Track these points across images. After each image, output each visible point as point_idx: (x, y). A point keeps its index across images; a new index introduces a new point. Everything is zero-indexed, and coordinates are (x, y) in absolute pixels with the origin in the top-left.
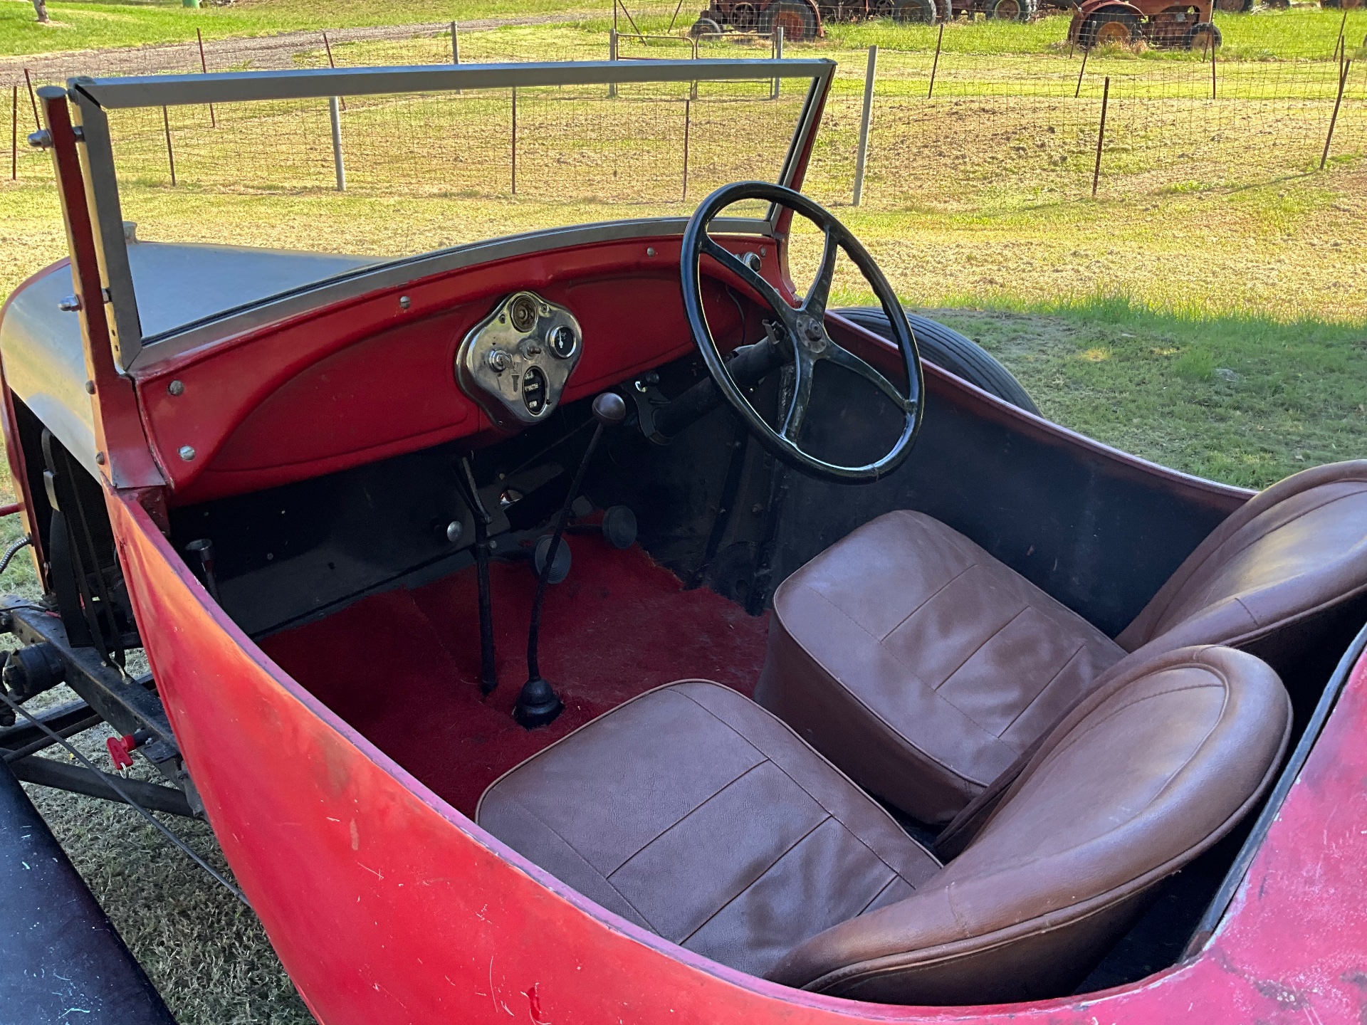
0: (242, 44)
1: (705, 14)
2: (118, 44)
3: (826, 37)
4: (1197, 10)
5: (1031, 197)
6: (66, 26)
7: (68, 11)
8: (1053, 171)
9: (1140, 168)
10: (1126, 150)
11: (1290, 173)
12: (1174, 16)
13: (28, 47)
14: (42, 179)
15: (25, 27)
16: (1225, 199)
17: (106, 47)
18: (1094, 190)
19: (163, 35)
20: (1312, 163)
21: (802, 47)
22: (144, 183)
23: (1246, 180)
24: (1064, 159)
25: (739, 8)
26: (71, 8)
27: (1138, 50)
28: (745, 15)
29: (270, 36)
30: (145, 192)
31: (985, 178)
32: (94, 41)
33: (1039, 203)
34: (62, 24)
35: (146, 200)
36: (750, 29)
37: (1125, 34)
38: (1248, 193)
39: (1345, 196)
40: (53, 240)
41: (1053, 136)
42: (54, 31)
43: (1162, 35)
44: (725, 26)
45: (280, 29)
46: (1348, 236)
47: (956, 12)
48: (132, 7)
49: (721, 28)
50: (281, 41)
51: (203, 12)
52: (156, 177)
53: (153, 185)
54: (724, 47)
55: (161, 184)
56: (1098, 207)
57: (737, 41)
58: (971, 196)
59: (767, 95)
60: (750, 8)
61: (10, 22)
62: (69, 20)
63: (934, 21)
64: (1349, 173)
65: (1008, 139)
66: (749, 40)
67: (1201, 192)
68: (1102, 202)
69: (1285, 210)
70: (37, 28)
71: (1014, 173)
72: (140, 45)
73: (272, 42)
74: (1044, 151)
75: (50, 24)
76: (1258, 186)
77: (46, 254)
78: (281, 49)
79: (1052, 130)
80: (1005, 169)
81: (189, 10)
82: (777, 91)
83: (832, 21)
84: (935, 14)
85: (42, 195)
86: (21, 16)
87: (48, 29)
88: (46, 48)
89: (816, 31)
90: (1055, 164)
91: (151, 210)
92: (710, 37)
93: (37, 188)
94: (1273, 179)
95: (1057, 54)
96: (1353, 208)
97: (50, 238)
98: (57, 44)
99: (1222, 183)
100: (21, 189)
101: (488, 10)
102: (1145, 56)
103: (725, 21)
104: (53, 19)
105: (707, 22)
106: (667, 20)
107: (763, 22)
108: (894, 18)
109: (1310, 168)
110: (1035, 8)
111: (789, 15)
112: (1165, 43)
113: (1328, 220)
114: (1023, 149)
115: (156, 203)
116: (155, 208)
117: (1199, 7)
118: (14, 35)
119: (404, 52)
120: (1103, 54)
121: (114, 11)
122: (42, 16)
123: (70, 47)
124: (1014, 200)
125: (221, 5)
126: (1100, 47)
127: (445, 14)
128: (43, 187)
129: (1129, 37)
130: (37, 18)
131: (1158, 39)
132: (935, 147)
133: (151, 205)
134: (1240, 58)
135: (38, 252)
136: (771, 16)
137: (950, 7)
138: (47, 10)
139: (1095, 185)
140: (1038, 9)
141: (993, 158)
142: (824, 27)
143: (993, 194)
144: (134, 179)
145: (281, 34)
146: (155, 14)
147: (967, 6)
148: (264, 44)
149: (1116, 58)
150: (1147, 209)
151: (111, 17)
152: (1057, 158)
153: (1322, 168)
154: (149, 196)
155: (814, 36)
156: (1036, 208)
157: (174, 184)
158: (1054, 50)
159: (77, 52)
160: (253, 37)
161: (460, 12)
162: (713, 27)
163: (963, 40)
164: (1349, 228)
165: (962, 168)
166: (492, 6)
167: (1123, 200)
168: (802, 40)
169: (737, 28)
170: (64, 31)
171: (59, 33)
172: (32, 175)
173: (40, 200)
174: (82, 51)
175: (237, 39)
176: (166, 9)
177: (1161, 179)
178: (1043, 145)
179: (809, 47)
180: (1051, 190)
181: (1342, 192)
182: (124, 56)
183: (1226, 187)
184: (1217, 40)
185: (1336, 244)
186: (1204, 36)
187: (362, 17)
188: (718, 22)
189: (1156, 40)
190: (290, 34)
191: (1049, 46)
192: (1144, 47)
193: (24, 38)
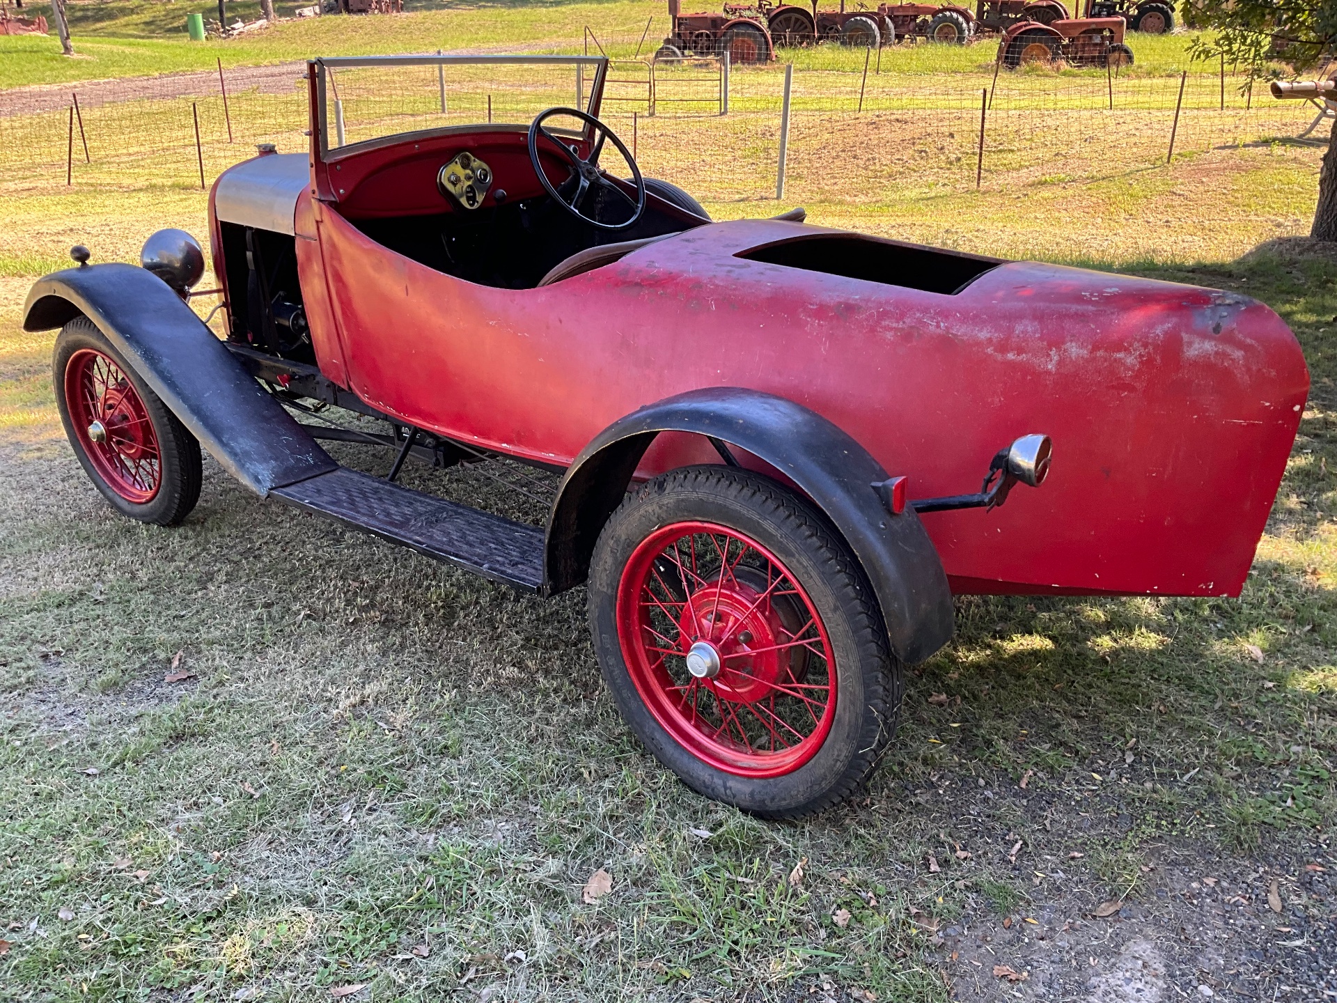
0: (249, 72)
1: (668, 41)
2: (138, 74)
3: (778, 61)
4: (1111, 32)
5: (927, 190)
6: (89, 58)
7: (89, 45)
8: (949, 169)
9: (1020, 166)
10: (1012, 151)
11: (1142, 166)
12: (1091, 38)
13: (58, 77)
14: (92, 185)
15: (53, 59)
16: (1084, 188)
17: (127, 76)
18: (978, 183)
19: (176, 65)
20: (1161, 158)
21: (755, 69)
22: (178, 186)
23: (1105, 172)
24: (959, 159)
25: (697, 36)
26: (91, 42)
27: (1058, 69)
28: (703, 42)
29: (273, 65)
30: (179, 194)
31: (890, 176)
32: (115, 71)
33: (933, 194)
34: (85, 57)
35: (181, 200)
36: (708, 54)
37: (1046, 53)
38: (1104, 183)
39: (1182, 184)
40: (111, 230)
41: (952, 141)
42: (79, 62)
43: (1079, 54)
44: (686, 52)
45: (282, 59)
46: (1179, 215)
47: (900, 37)
48: (145, 41)
49: (683, 53)
50: (285, 69)
51: (210, 44)
52: (188, 182)
53: (185, 188)
54: (683, 70)
55: (192, 187)
56: (980, 195)
57: (696, 66)
58: (878, 190)
59: (716, 111)
60: (707, 35)
61: (39, 55)
62: (91, 52)
63: (878, 45)
64: (1189, 165)
65: (914, 144)
66: (707, 65)
67: (1066, 183)
68: (984, 193)
69: (1132, 196)
70: (63, 60)
71: (915, 171)
72: (156, 74)
73: (276, 70)
74: (943, 153)
75: (76, 56)
76: (1113, 177)
77: (107, 240)
78: (284, 77)
79: (952, 135)
80: (908, 168)
81: (196, 42)
82: (726, 108)
83: (782, 46)
84: (878, 39)
85: (95, 197)
86: (48, 50)
87: (74, 61)
88: (74, 77)
89: (768, 57)
90: (951, 163)
91: (186, 207)
92: (672, 62)
93: (90, 192)
94: (1128, 171)
95: (984, 73)
96: (1186, 193)
97: (108, 228)
98: (83, 74)
99: (1085, 175)
100: (77, 193)
101: (471, 40)
102: (1064, 74)
103: (685, 48)
104: (78, 53)
105: (668, 48)
106: (634, 47)
107: (719, 48)
108: (842, 43)
109: (1159, 163)
110: (972, 32)
111: (743, 41)
112: (1082, 61)
113: (1165, 202)
114: (925, 152)
115: (191, 202)
116: (190, 206)
117: (1114, 29)
118: (43, 66)
119: (396, 78)
120: (1027, 73)
121: (130, 44)
122: (67, 49)
123: (95, 77)
124: (914, 194)
125: (225, 38)
126: (1024, 67)
127: (433, 44)
128: (95, 191)
129: (1049, 57)
130: (63, 51)
131: (1075, 58)
132: (850, 152)
133: (185, 203)
134: (1149, 74)
135: (100, 239)
136: (726, 42)
137: (893, 32)
138: (72, 44)
139: (979, 180)
140: (975, 33)
141: (899, 159)
142: (775, 51)
143: (895, 188)
144: (169, 184)
145: (283, 63)
146: (167, 47)
147: (910, 31)
148: (268, 72)
149: (1038, 75)
150: (1019, 198)
151: (128, 50)
152: (953, 157)
153: (1168, 162)
154: (184, 196)
155: (766, 59)
156: (928, 199)
157: (203, 187)
158: (983, 69)
159: (102, 81)
160: (257, 66)
161: (446, 43)
162: (674, 53)
163: (901, 61)
164: (1181, 209)
165: (873, 168)
166: (475, 36)
167: (1002, 191)
168: (755, 63)
169: (696, 54)
170: (88, 62)
171: (84, 64)
172: (84, 181)
173: (93, 201)
174: (106, 80)
175: (243, 68)
176: (175, 43)
177: (1037, 174)
178: (942, 149)
179: (761, 70)
180: (944, 185)
181: (1180, 180)
182: (145, 83)
183: (1087, 178)
184: (1130, 59)
185: (1167, 222)
186: (1116, 54)
187: (355, 47)
188: (679, 48)
189: (1074, 59)
190: (291, 63)
191: (980, 66)
192: (1064, 65)
193: (52, 69)
